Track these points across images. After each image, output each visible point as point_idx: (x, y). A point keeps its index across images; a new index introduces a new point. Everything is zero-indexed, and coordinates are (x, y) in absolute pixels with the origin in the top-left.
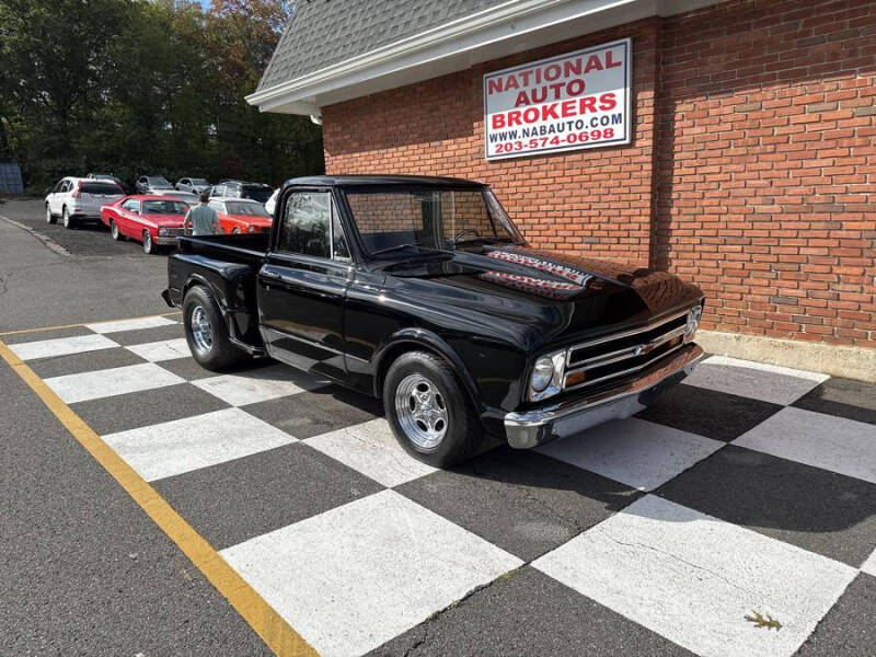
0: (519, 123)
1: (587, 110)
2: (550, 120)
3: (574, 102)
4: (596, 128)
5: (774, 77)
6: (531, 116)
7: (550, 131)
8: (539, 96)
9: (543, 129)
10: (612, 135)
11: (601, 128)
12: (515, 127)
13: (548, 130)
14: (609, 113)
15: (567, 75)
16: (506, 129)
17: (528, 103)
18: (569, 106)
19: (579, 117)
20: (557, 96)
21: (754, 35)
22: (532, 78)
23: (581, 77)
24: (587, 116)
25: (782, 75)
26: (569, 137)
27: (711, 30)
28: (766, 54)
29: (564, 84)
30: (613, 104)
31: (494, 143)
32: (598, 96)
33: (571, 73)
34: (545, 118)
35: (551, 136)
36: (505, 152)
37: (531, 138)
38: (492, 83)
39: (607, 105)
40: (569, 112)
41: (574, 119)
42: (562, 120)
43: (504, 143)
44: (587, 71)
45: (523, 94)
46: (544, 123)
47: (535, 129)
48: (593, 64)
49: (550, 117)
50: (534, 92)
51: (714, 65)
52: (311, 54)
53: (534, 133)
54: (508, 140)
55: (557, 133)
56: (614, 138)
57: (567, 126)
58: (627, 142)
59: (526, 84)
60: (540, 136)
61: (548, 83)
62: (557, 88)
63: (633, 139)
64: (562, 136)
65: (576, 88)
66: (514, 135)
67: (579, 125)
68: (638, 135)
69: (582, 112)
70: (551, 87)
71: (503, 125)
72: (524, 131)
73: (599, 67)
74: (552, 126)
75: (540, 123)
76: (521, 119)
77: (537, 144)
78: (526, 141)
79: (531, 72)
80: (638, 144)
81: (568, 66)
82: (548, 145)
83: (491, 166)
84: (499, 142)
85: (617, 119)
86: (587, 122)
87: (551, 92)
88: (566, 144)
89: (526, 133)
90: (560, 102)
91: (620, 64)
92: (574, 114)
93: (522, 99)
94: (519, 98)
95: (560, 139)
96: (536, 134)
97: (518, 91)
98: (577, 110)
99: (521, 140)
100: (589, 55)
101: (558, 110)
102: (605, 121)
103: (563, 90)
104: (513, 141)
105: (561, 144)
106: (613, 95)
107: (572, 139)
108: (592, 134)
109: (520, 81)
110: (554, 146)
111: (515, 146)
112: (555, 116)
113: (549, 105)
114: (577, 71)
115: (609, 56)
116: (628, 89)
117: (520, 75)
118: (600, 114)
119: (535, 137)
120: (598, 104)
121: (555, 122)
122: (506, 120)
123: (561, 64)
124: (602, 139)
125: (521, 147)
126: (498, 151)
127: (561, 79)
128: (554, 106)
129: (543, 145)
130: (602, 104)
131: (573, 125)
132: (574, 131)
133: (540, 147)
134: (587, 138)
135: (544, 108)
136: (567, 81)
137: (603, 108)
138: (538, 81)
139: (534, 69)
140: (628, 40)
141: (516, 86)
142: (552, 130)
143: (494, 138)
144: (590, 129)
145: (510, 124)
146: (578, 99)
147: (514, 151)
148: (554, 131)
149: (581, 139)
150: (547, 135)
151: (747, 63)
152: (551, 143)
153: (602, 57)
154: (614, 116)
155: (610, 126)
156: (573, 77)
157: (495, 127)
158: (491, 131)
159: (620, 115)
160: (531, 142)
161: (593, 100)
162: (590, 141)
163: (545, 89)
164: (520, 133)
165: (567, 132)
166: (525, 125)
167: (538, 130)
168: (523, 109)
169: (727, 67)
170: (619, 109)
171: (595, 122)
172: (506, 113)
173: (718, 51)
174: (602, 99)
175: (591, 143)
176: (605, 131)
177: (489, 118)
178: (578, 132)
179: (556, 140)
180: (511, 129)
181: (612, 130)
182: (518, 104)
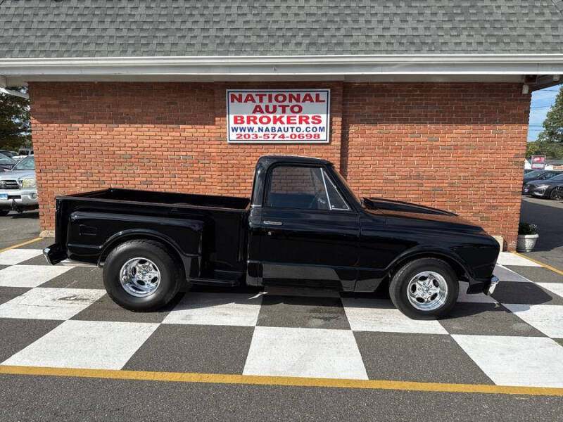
0: (255, 123)
1: (303, 122)
2: (278, 125)
3: (295, 117)
4: (309, 133)
5: (395, 120)
6: (265, 120)
7: (278, 131)
9: (273, 129)
10: (319, 137)
11: (313, 133)
12: (252, 125)
13: (277, 130)
14: (318, 126)
15: (290, 101)
16: (245, 125)
17: (262, 112)
18: (291, 118)
19: (298, 125)
21: (386, 100)
22: (266, 99)
23: (300, 104)
24: (304, 126)
25: (399, 120)
27: (366, 93)
28: (392, 109)
29: (288, 106)
30: (320, 122)
31: (235, 133)
32: (310, 116)
33: (293, 100)
34: (275, 123)
35: (280, 134)
36: (244, 139)
37: (264, 133)
38: (233, 97)
39: (316, 122)
40: (291, 122)
41: (295, 126)
42: (286, 126)
43: (243, 133)
44: (303, 101)
45: (258, 106)
46: (275, 126)
47: (267, 128)
48: (308, 98)
50: (267, 107)
51: (368, 110)
53: (267, 130)
54: (246, 132)
55: (283, 133)
56: (320, 139)
57: (290, 130)
58: (328, 141)
59: (261, 101)
60: (270, 133)
61: (278, 104)
62: (284, 108)
63: (330, 140)
65: (296, 109)
66: (251, 129)
67: (298, 130)
68: (333, 139)
69: (300, 123)
70: (280, 106)
72: (259, 128)
73: (312, 101)
74: (280, 128)
75: (271, 125)
76: (257, 121)
77: (268, 137)
78: (261, 134)
79: (266, 95)
80: (333, 143)
81: (291, 96)
82: (276, 138)
83: (230, 146)
84: (239, 132)
85: (322, 129)
86: (303, 129)
87: (279, 109)
88: (289, 139)
90: (286, 116)
91: (324, 101)
92: (295, 123)
93: (258, 109)
94: (256, 109)
95: (285, 136)
97: (254, 105)
98: (297, 121)
99: (257, 133)
100: (306, 93)
101: (284, 119)
102: (315, 129)
103: (288, 109)
104: (251, 133)
105: (285, 139)
106: (320, 117)
107: (293, 136)
108: (307, 135)
109: (257, 99)
110: (281, 139)
111: (252, 137)
112: (282, 123)
113: (278, 116)
114: (298, 100)
115: (318, 96)
116: (329, 115)
117: (257, 95)
118: (311, 125)
119: (267, 133)
120: (310, 120)
121: (282, 126)
122: (245, 120)
123: (287, 94)
124: (313, 139)
125: (257, 138)
126: (238, 138)
128: (281, 117)
129: (274, 138)
130: (313, 120)
131: (294, 130)
132: (295, 132)
133: (271, 139)
134: (303, 137)
135: (275, 117)
136: (291, 104)
137: (314, 123)
138: (270, 101)
139: (268, 94)
140: (329, 90)
141: (253, 101)
142: (280, 130)
143: (234, 129)
144: (305, 133)
145: (249, 123)
146: (298, 115)
147: (251, 139)
148: (281, 131)
149: (299, 137)
150: (276, 133)
151: (384, 112)
153: (313, 95)
154: (320, 128)
155: (318, 132)
156: (294, 102)
157: (236, 122)
158: (232, 125)
159: (324, 128)
160: (265, 135)
161: (308, 118)
162: (305, 139)
163: (275, 107)
164: (256, 129)
165: (290, 132)
166: (260, 125)
167: (270, 129)
168: (258, 115)
170: (323, 124)
171: (308, 129)
172: (245, 116)
173: (370, 104)
174: (313, 118)
176: (315, 135)
177: (232, 117)
178: (298, 134)
179: (283, 136)
180: (249, 126)
181: (319, 135)
182: (254, 112)
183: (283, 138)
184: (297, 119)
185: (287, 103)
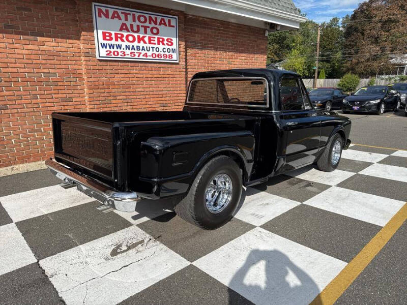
0: (123, 41)
1: (161, 43)
2: (142, 44)
3: (155, 38)
4: (165, 53)
6: (131, 38)
7: (142, 50)
8: (135, 29)
9: (138, 48)
10: (172, 58)
11: (168, 54)
12: (119, 42)
13: (141, 48)
14: (171, 47)
15: (150, 23)
16: (113, 42)
17: (128, 31)
18: (152, 39)
19: (157, 45)
20: (146, 32)
22: (130, 18)
23: (157, 26)
24: (161, 47)
26: (152, 54)
29: (149, 27)
30: (172, 44)
31: (104, 49)
32: (166, 38)
33: (152, 22)
34: (139, 42)
35: (143, 52)
36: (113, 56)
37: (130, 51)
38: (100, 11)
40: (152, 42)
41: (155, 46)
42: (148, 45)
43: (112, 50)
44: (160, 24)
45: (124, 24)
46: (139, 45)
47: (133, 46)
48: (163, 22)
49: (142, 42)
50: (132, 26)
53: (133, 48)
54: (115, 49)
55: (146, 52)
56: (172, 59)
57: (151, 49)
58: (178, 62)
59: (126, 19)
60: (136, 51)
61: (140, 24)
62: (145, 28)
64: (149, 53)
65: (155, 31)
66: (119, 47)
67: (157, 50)
69: (159, 44)
70: (142, 26)
71: (111, 39)
72: (126, 46)
73: (165, 25)
74: (143, 47)
75: (136, 44)
76: (124, 38)
77: (135, 55)
78: (128, 52)
79: (130, 14)
81: (151, 19)
82: (141, 56)
84: (108, 49)
85: (174, 51)
86: (161, 49)
87: (142, 29)
88: (151, 58)
89: (127, 47)
90: (147, 36)
91: (173, 26)
92: (155, 44)
93: (123, 27)
95: (148, 55)
97: (120, 23)
98: (156, 42)
99: (125, 50)
100: (161, 17)
101: (146, 39)
102: (169, 51)
103: (148, 30)
104: (119, 50)
105: (148, 58)
106: (172, 40)
107: (154, 56)
108: (164, 56)
109: (122, 16)
110: (145, 57)
111: (120, 54)
112: (145, 42)
113: (141, 36)
114: (155, 23)
115: (169, 21)
117: (122, 13)
118: (167, 47)
119: (133, 51)
120: (165, 42)
121: (145, 46)
122: (113, 36)
123: (147, 16)
124: (168, 58)
125: (125, 55)
126: (108, 54)
127: (147, 24)
128: (145, 37)
129: (139, 56)
130: (167, 42)
131: (154, 49)
132: (155, 52)
133: (136, 57)
135: (139, 36)
136: (151, 26)
137: (167, 44)
138: (134, 20)
139: (131, 13)
140: (177, 18)
141: (120, 19)
143: (104, 46)
144: (162, 53)
145: (116, 40)
146: (156, 37)
147: (119, 56)
148: (144, 50)
149: (158, 57)
150: (140, 51)
152: (143, 56)
153: (166, 20)
155: (171, 53)
156: (153, 25)
157: (104, 39)
158: (101, 41)
160: (131, 53)
161: (163, 40)
162: (162, 58)
163: (138, 26)
164: (124, 46)
165: (151, 51)
166: (127, 43)
167: (135, 47)
168: (125, 34)
170: (174, 46)
171: (164, 50)
172: (113, 33)
174: (167, 40)
175: (163, 59)
178: (157, 53)
179: (146, 55)
180: (117, 43)
181: (172, 55)
182: (121, 29)
183: (147, 56)
184: (156, 39)
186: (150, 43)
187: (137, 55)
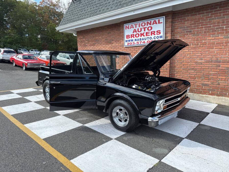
1: (153, 34)
5: (203, 27)
6: (137, 35)
11: (157, 39)
12: (133, 38)
13: (142, 39)
14: (159, 36)
16: (130, 39)
17: (136, 32)
18: (148, 33)
21: (198, 17)
23: (151, 26)
24: (153, 36)
26: (148, 41)
27: (186, 15)
28: (201, 22)
29: (146, 27)
30: (160, 33)
31: (127, 43)
32: (156, 31)
34: (141, 36)
35: (143, 41)
36: (130, 45)
37: (137, 41)
38: (126, 27)
39: (158, 33)
41: (149, 37)
42: (146, 37)
43: (129, 42)
44: (153, 24)
47: (138, 39)
50: (138, 29)
51: (187, 24)
52: (75, 17)
53: (138, 40)
57: (147, 39)
59: (136, 27)
60: (139, 41)
64: (146, 41)
65: (150, 28)
66: (132, 40)
67: (151, 38)
69: (151, 35)
70: (143, 28)
71: (129, 38)
73: (156, 23)
76: (134, 36)
81: (148, 23)
82: (142, 43)
83: (126, 48)
86: (153, 38)
87: (143, 30)
88: (147, 43)
89: (136, 40)
90: (145, 32)
91: (162, 23)
92: (149, 35)
94: (134, 31)
96: (139, 40)
99: (134, 42)
100: (153, 20)
101: (145, 34)
103: (146, 29)
104: (132, 42)
106: (160, 31)
111: (133, 43)
112: (144, 36)
114: (150, 24)
115: (159, 21)
116: (164, 29)
117: (134, 25)
118: (156, 36)
119: (138, 41)
120: (156, 33)
121: (144, 38)
123: (146, 22)
125: (134, 44)
126: (128, 45)
133: (139, 44)
135: (141, 33)
136: (148, 27)
138: (139, 26)
139: (138, 23)
140: (164, 17)
141: (133, 28)
143: (127, 41)
145: (131, 38)
146: (150, 31)
147: (132, 45)
150: (141, 41)
151: (196, 24)
153: (157, 21)
155: (159, 39)
157: (127, 38)
159: (162, 36)
160: (137, 42)
161: (154, 32)
163: (141, 29)
166: (135, 38)
169: (191, 24)
170: (162, 34)
171: (155, 38)
172: (130, 35)
173: (188, 20)
177: (125, 36)
178: (150, 40)
183: (144, 43)
184: (150, 33)
185: (146, 26)
186: (147, 35)
187: (140, 43)
